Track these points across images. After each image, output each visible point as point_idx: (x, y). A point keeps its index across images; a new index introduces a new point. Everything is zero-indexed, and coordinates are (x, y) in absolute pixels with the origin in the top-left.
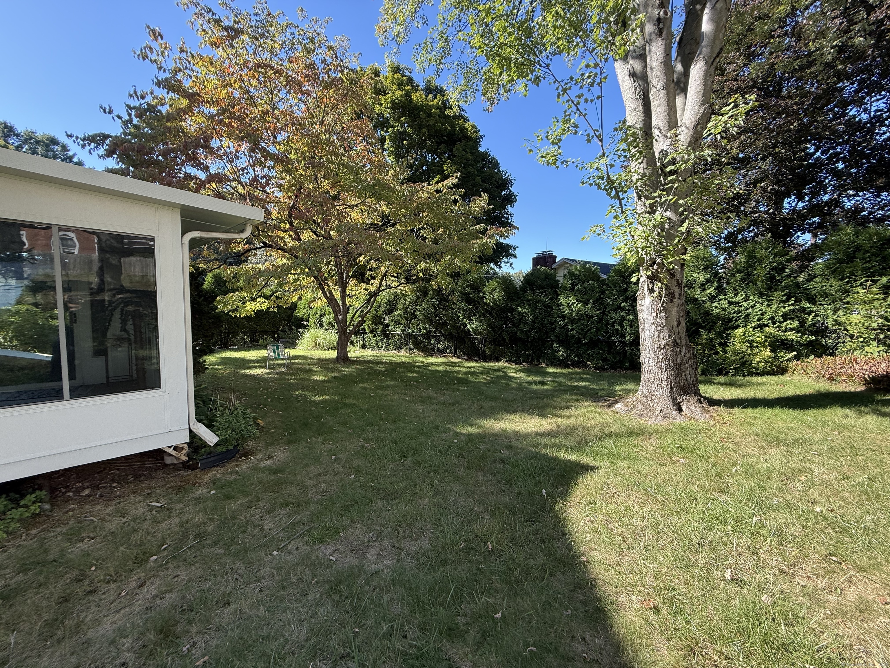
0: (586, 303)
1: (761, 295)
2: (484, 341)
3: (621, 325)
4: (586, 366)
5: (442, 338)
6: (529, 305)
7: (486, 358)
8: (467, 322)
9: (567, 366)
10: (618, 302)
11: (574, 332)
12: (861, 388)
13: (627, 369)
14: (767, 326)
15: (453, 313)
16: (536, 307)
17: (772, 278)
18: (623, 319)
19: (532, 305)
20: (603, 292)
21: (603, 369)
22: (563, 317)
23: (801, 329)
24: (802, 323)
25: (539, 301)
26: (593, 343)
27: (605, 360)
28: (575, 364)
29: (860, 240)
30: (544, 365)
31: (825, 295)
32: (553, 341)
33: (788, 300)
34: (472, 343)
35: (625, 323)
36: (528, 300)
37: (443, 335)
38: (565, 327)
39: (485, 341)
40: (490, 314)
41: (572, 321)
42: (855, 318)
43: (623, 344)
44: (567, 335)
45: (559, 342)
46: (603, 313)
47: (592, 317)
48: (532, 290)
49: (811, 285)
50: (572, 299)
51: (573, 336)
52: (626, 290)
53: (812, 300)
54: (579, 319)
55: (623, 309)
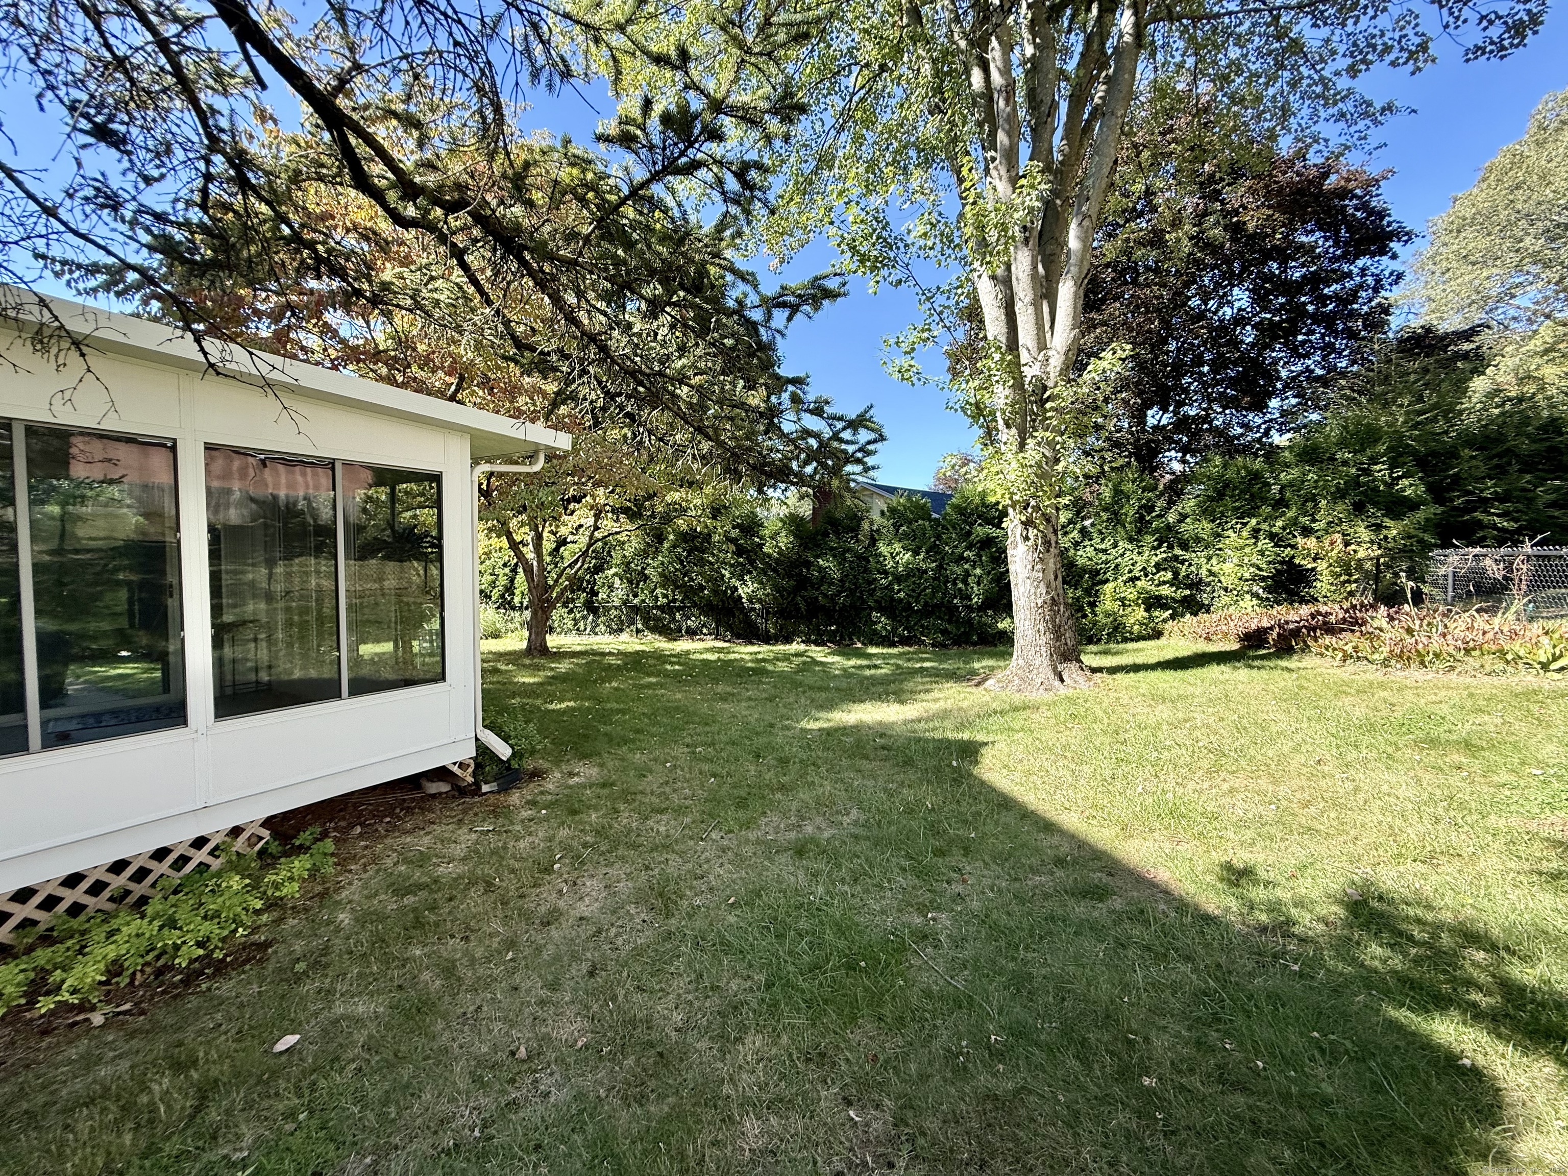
0: (916, 553)
1: (1131, 540)
2: (766, 612)
3: (965, 582)
4: (920, 643)
5: (695, 611)
6: (834, 556)
7: (767, 639)
8: (738, 584)
9: (892, 645)
10: (959, 550)
11: (902, 595)
12: (1236, 646)
13: (975, 644)
14: (1138, 579)
15: (713, 570)
16: (845, 559)
17: (1142, 518)
18: (967, 574)
19: (840, 556)
20: (938, 537)
21: (943, 646)
22: (886, 573)
23: (1175, 582)
24: (1176, 574)
25: (849, 550)
26: (929, 611)
27: (944, 632)
28: (904, 642)
30: (859, 645)
31: (1198, 540)
32: (871, 609)
33: (1160, 546)
34: (747, 616)
35: (970, 580)
36: (832, 549)
37: (695, 605)
38: (889, 587)
39: (768, 613)
40: (775, 570)
41: (898, 579)
42: (1228, 567)
43: (970, 608)
44: (892, 599)
45: (880, 609)
46: (940, 567)
47: (925, 572)
48: (837, 533)
49: (1183, 527)
50: (897, 547)
51: (901, 600)
52: (969, 533)
53: (1185, 546)
54: (908, 576)
55: (967, 560)
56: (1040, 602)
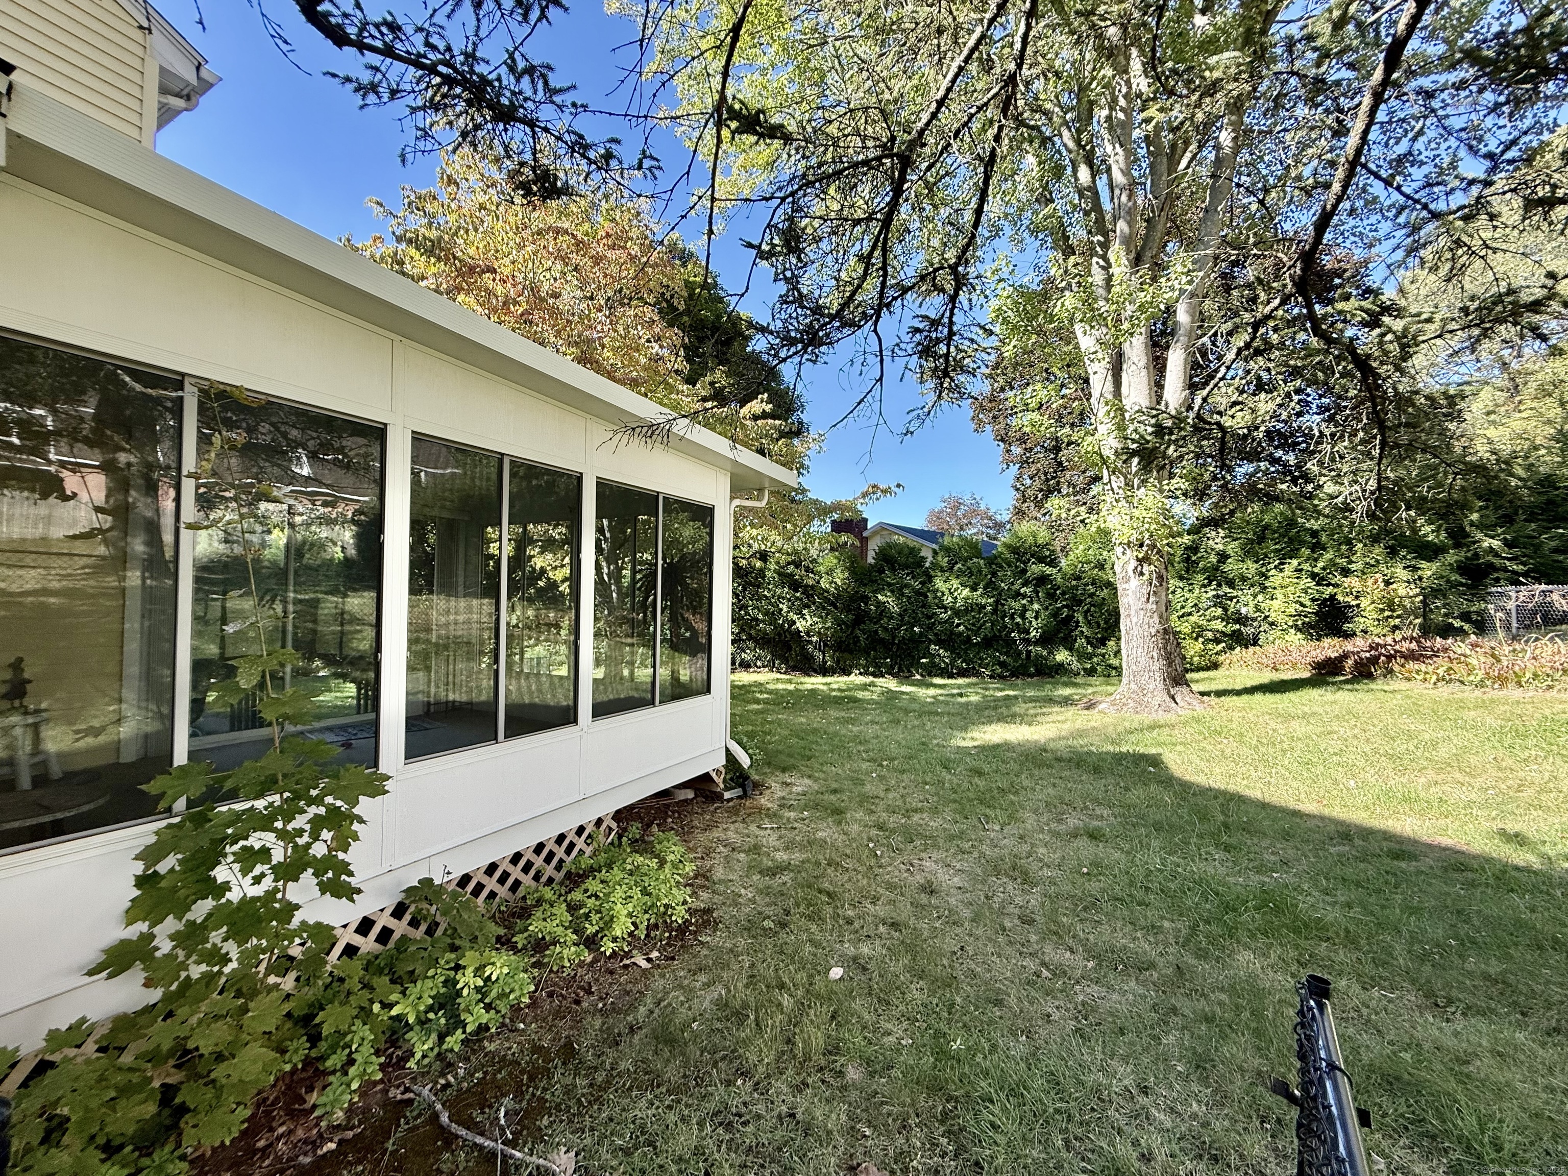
0: (973, 589)
1: (1181, 578)
2: (824, 645)
3: (1023, 616)
4: (977, 674)
5: (751, 644)
6: (892, 592)
7: (824, 671)
8: (795, 617)
9: (951, 676)
10: (1016, 587)
11: (961, 628)
12: (1306, 675)
13: (1031, 676)
14: (1190, 614)
15: (771, 604)
16: (903, 595)
17: (1189, 558)
18: (1025, 609)
19: (898, 591)
20: (994, 574)
21: (1001, 677)
22: (945, 608)
23: (1226, 619)
24: (1225, 610)
25: (907, 586)
26: (988, 643)
27: (1002, 665)
28: (962, 674)
29: (1267, 518)
30: (918, 677)
31: (1244, 579)
32: (931, 642)
33: (1210, 584)
34: (803, 648)
35: (1028, 614)
36: (889, 585)
37: (750, 638)
38: (949, 621)
40: (833, 604)
41: (957, 613)
42: (1276, 604)
43: (1028, 641)
44: (952, 633)
45: (939, 643)
46: (997, 602)
47: (984, 607)
48: (893, 570)
49: (1226, 568)
50: (955, 583)
51: (961, 634)
52: (1024, 571)
53: (1231, 584)
54: (967, 611)
55: (1024, 596)
56: (1153, 631)
